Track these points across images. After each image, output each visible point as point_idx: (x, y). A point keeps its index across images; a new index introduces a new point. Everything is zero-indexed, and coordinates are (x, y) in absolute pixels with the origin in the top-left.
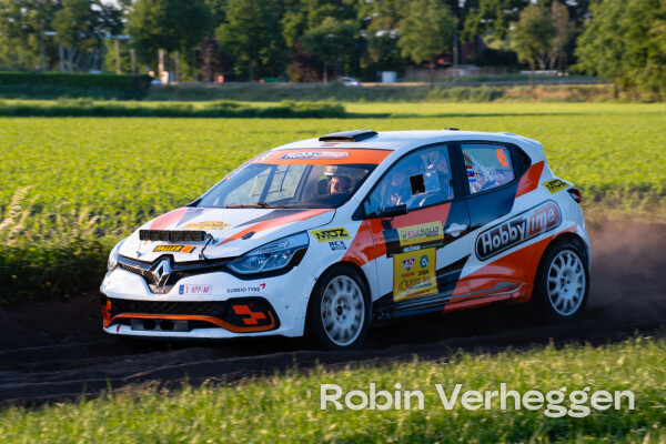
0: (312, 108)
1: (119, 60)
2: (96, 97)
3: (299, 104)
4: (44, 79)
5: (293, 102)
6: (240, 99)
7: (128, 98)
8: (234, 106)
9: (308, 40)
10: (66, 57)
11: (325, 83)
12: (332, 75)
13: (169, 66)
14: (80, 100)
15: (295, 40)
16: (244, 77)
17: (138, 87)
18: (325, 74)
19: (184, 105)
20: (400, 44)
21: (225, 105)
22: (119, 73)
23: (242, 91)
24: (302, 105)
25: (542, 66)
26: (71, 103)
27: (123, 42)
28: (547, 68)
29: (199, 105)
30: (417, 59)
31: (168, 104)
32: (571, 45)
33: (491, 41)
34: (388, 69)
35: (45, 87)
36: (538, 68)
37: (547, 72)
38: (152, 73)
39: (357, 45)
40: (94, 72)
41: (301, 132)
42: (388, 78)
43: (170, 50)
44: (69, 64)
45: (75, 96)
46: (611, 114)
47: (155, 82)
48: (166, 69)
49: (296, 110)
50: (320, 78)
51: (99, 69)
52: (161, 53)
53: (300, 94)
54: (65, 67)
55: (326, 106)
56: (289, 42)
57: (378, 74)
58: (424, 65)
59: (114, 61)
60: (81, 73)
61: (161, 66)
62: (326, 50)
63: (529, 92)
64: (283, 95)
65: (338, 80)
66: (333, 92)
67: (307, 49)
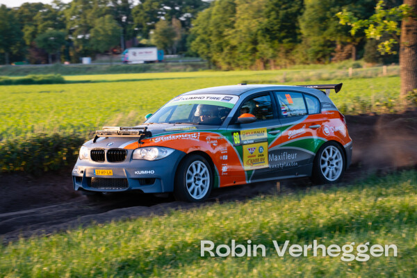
0: (45, 79)
3: (37, 76)
5: (34, 75)
9: (39, 41)
11: (50, 66)
12: (54, 59)
15: (31, 41)
16: (3, 62)
18: (50, 60)
20: (91, 43)
24: (41, 77)
25: (170, 52)
28: (173, 54)
30: (102, 50)
32: (184, 41)
33: (140, 39)
34: (86, 56)
36: (167, 54)
37: (173, 56)
39: (67, 43)
41: (41, 92)
42: (86, 61)
46: (208, 77)
49: (36, 80)
50: (47, 62)
53: (38, 71)
55: (52, 77)
56: (28, 42)
57: (80, 58)
58: (106, 53)
62: (50, 46)
63: (164, 66)
64: (26, 72)
65: (58, 63)
66: (55, 70)
67: (39, 46)
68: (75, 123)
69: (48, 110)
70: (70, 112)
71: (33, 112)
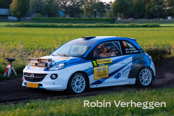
0: (152, 25)
1: (109, 15)
2: (105, 23)
3: (149, 24)
4: (93, 20)
6: (136, 23)
7: (111, 23)
8: (134, 25)
9: (151, 10)
10: (98, 15)
11: (154, 20)
12: (156, 17)
13: (120, 16)
14: (101, 24)
16: (136, 18)
17: (113, 21)
19: (123, 25)
20: (172, 10)
21: (132, 25)
22: (109, 18)
23: (136, 22)
24: (150, 24)
26: (99, 24)
27: (110, 11)
29: (127, 25)
31: (120, 24)
34: (169, 16)
35: (94, 21)
38: (116, 18)
39: (162, 11)
40: (104, 18)
42: (169, 18)
43: (120, 13)
44: (99, 16)
45: (100, 23)
47: (117, 20)
48: (119, 17)
51: (105, 17)
52: (118, 14)
53: (149, 22)
54: (98, 17)
55: (155, 24)
56: (147, 10)
57: (167, 17)
59: (108, 16)
60: (101, 18)
61: (118, 16)
62: (155, 12)
64: (145, 22)
65: (158, 19)
66: (156, 22)
67: (151, 12)
68: (163, 44)
69: (153, 38)
70: (161, 39)
71: (146, 39)
